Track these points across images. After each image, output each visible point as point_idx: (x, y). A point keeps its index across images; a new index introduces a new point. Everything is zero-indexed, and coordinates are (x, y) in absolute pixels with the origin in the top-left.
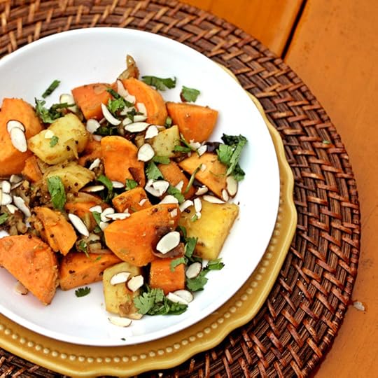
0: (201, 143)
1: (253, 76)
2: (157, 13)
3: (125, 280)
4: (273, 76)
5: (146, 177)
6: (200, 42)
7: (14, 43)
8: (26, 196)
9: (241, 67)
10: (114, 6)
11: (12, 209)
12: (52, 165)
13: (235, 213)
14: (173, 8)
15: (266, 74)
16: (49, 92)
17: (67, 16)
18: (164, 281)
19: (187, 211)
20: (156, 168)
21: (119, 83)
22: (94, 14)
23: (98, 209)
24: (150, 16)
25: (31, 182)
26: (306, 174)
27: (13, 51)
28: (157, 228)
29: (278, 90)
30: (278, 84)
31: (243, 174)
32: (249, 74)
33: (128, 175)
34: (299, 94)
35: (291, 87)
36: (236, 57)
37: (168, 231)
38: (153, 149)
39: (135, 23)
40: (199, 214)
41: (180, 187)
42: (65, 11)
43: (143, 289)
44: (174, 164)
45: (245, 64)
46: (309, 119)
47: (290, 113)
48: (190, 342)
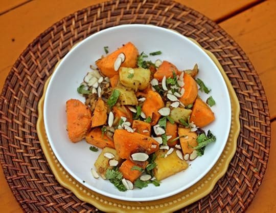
0: (196, 126)
1: (251, 116)
2: (234, 56)
3: (111, 158)
4: (260, 123)
5: (158, 122)
6: (242, 83)
7: (162, 22)
8: (104, 90)
9: (249, 108)
10: (218, 39)
11: (94, 91)
12: (123, 86)
13: (184, 168)
14: (243, 59)
15: (257, 120)
16: (154, 54)
17: (195, 28)
18: (126, 171)
19: (164, 150)
20: (165, 121)
21: (183, 73)
22: (207, 36)
23: (124, 119)
24: (230, 55)
25: (110, 86)
26: (235, 177)
27: (159, 26)
28: (139, 147)
29: (256, 131)
30: (259, 128)
31: (203, 154)
32: (250, 114)
33: (151, 115)
34: (264, 140)
35: (264, 134)
36: (251, 102)
37: (144, 152)
38: (170, 112)
39: (222, 54)
40: (166, 156)
41: (169, 137)
42: (196, 25)
43: (115, 168)
44: (176, 126)
45: (253, 108)
46: (258, 154)
47: (252, 145)
48: (117, 206)
